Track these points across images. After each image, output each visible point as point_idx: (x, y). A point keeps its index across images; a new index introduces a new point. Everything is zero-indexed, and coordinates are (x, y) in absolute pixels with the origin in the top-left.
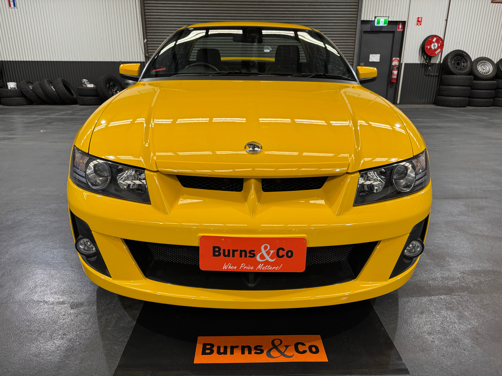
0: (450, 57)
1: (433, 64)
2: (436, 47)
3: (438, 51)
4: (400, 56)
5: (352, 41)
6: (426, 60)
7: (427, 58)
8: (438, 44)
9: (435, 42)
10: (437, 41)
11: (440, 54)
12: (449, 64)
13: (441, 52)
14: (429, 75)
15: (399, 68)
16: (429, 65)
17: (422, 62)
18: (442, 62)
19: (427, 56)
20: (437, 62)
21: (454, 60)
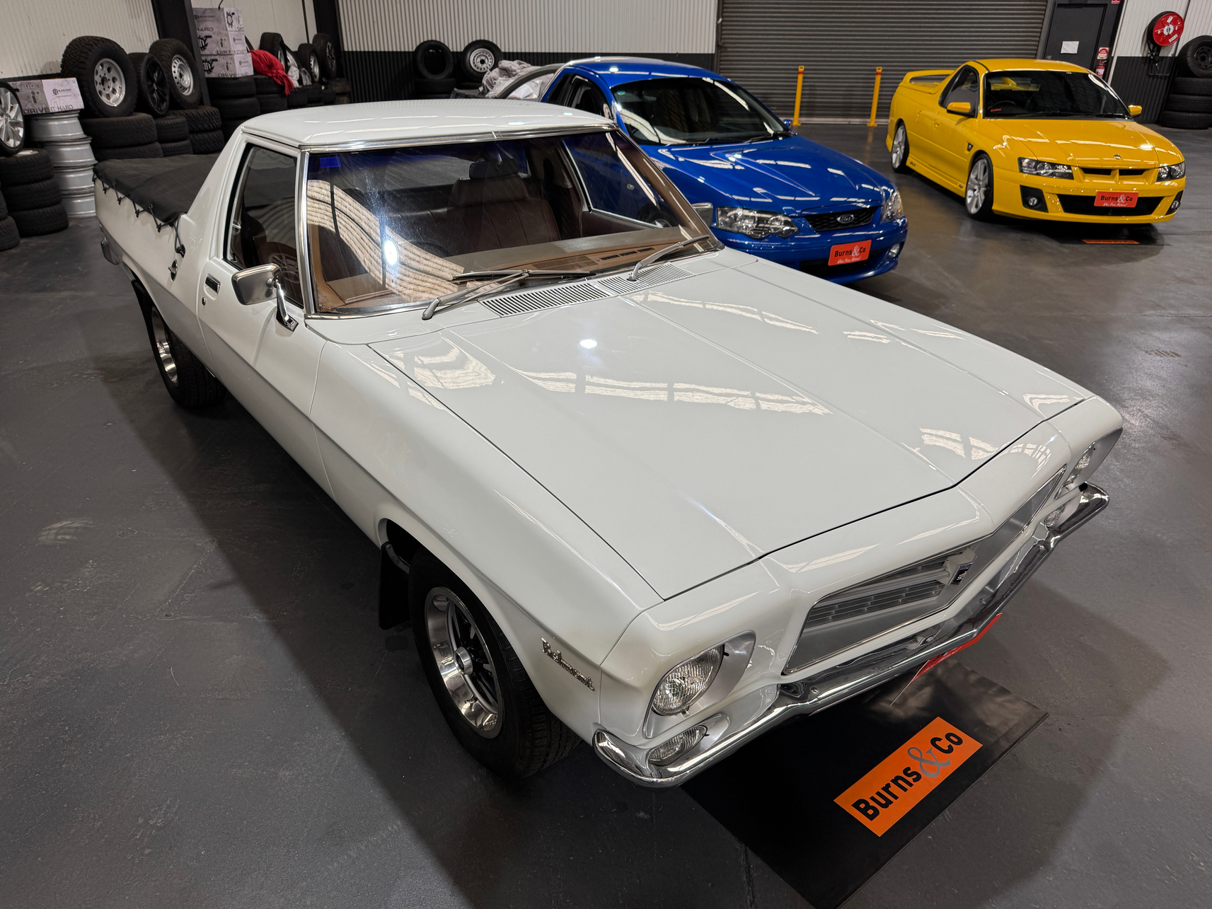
0: (1191, 48)
1: (1163, 58)
2: (1171, 32)
3: (1173, 39)
4: (1111, 46)
5: (1039, 21)
6: (1152, 51)
7: (1154, 48)
8: (1175, 28)
9: (1170, 23)
10: (1174, 22)
11: (1175, 44)
12: (1189, 59)
13: (1178, 39)
14: (1153, 77)
15: (1107, 65)
16: (1157, 59)
17: (1145, 55)
18: (1177, 55)
19: (1155, 45)
20: (1170, 55)
21: (1198, 53)
